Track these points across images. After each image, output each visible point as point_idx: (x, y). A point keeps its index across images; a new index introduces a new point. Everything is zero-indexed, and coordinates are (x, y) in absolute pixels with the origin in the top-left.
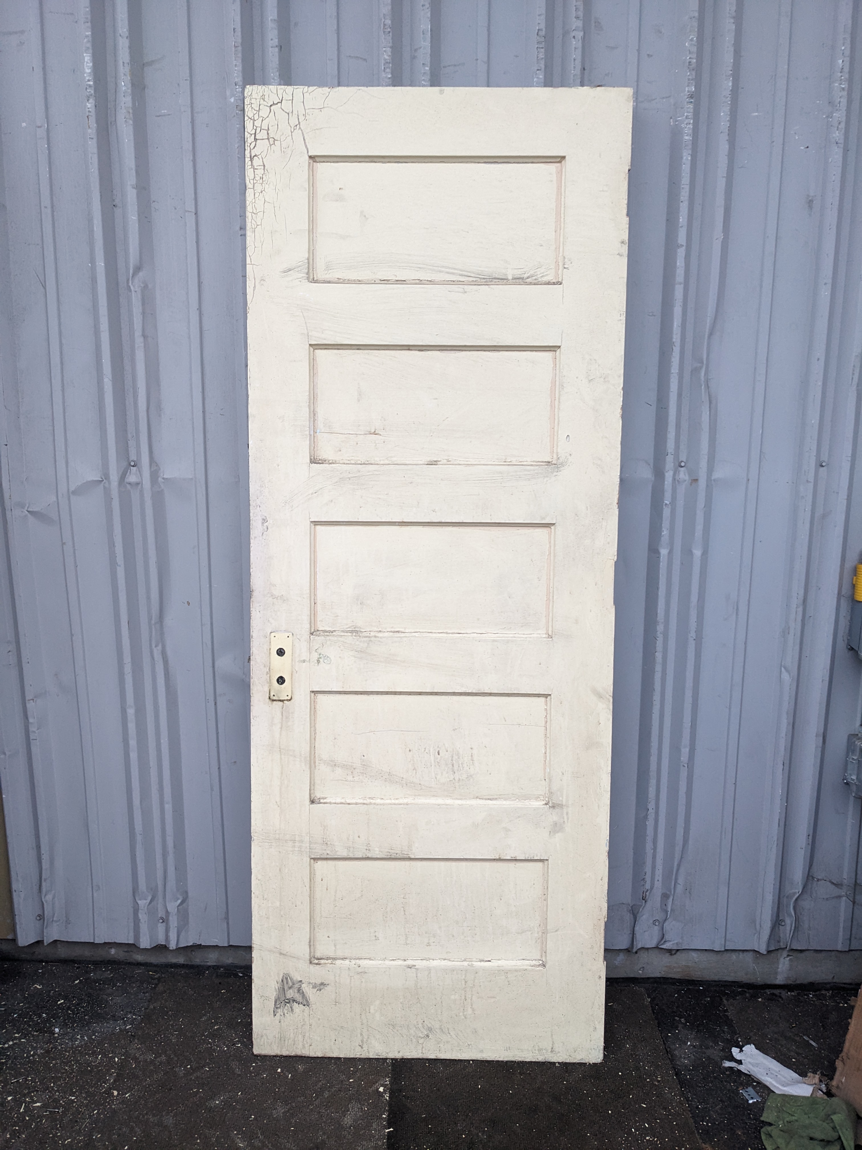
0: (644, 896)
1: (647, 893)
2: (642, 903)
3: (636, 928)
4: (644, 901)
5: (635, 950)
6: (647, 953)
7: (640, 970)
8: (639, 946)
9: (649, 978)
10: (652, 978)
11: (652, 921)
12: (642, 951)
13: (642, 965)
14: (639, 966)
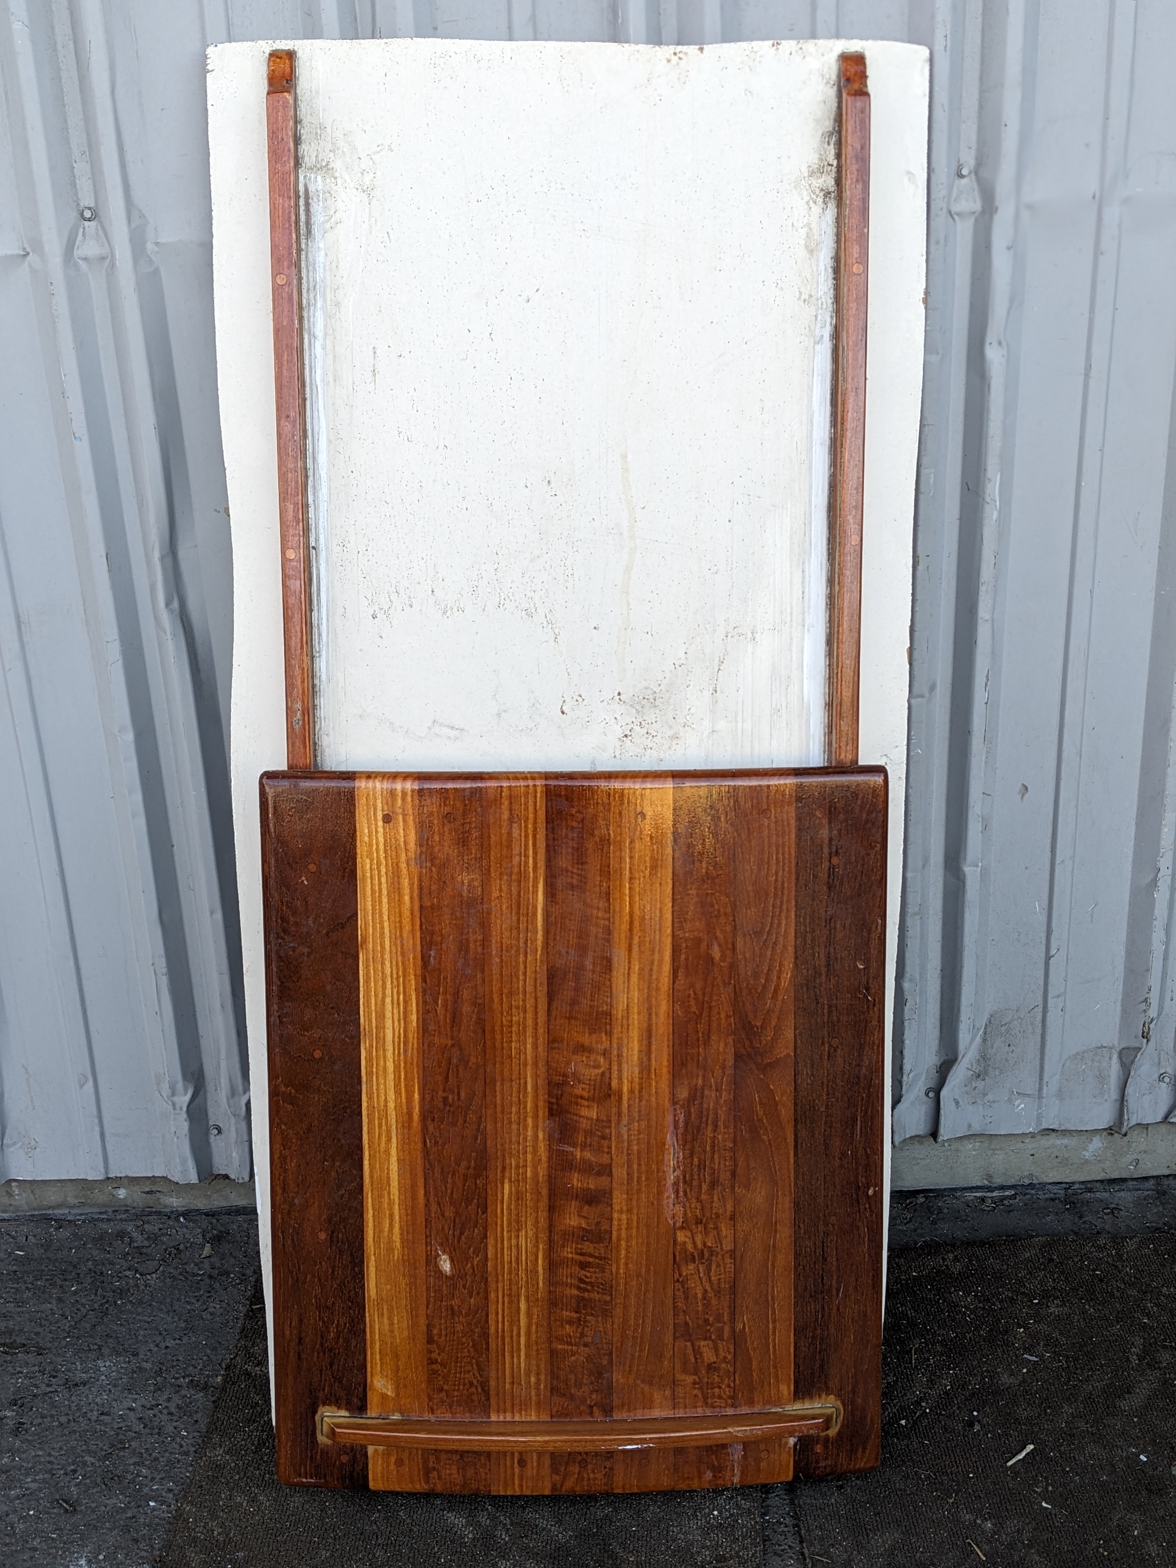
0: (1146, 1031)
1: (1152, 1026)
2: (1142, 1043)
3: (1129, 1090)
4: (1145, 1040)
5: (1124, 1130)
6: (1145, 1135)
7: (1131, 1164)
8: (1133, 1122)
9: (1146, 1179)
10: (1153, 1177)
11: (1156, 1076)
12: (1136, 1132)
13: (1135, 1156)
14: (1129, 1158)
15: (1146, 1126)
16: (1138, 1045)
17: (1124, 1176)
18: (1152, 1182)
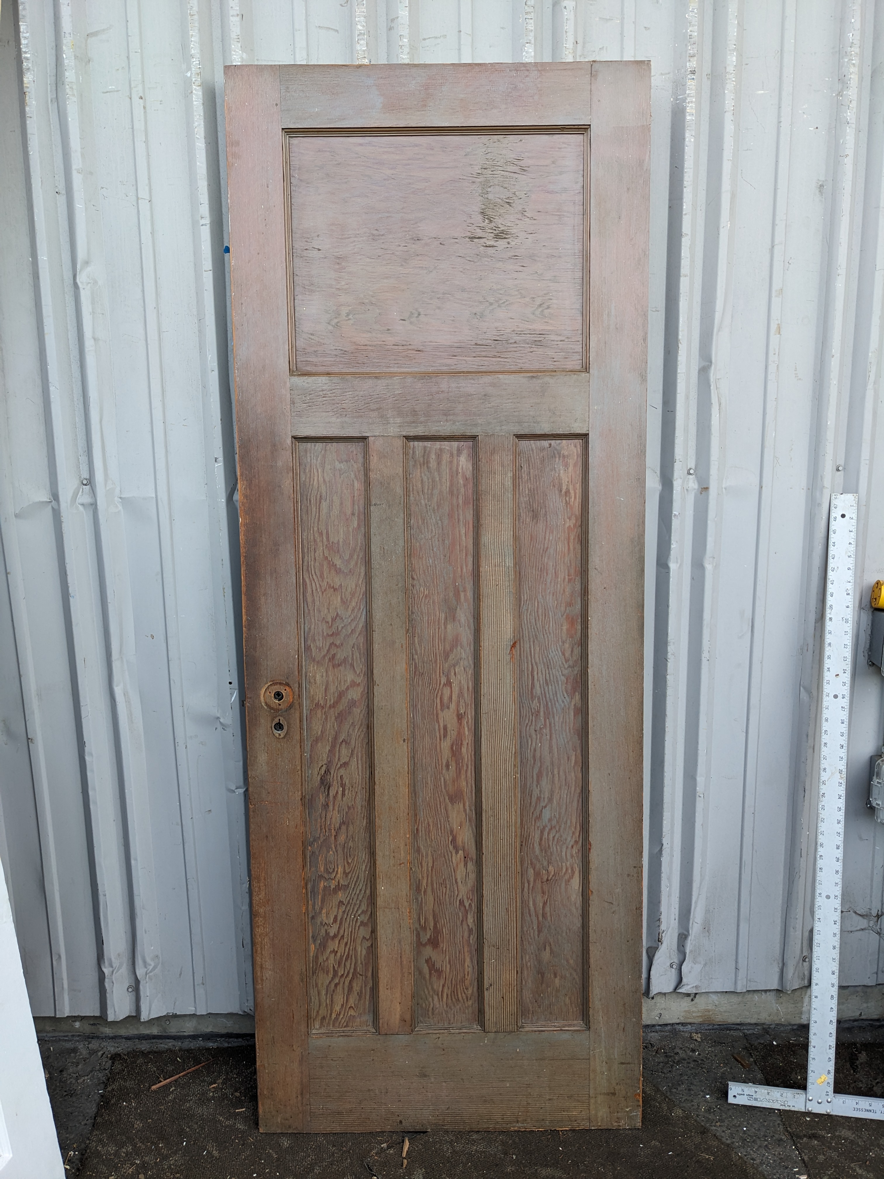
0: (660, 937)
1: (663, 935)
3: (652, 972)
4: (660, 943)
5: (651, 995)
6: (663, 998)
7: (657, 1016)
8: (656, 991)
9: (666, 1025)
10: (670, 1024)
11: (669, 964)
12: (659, 997)
13: (659, 1011)
14: (656, 1012)
15: (665, 994)
16: (657, 946)
17: (654, 1023)
18: (669, 1027)
